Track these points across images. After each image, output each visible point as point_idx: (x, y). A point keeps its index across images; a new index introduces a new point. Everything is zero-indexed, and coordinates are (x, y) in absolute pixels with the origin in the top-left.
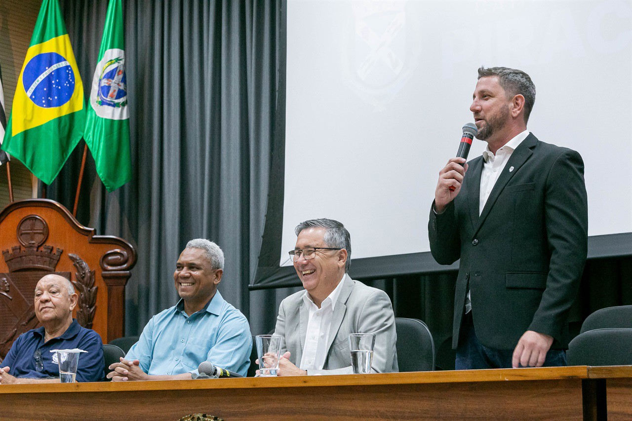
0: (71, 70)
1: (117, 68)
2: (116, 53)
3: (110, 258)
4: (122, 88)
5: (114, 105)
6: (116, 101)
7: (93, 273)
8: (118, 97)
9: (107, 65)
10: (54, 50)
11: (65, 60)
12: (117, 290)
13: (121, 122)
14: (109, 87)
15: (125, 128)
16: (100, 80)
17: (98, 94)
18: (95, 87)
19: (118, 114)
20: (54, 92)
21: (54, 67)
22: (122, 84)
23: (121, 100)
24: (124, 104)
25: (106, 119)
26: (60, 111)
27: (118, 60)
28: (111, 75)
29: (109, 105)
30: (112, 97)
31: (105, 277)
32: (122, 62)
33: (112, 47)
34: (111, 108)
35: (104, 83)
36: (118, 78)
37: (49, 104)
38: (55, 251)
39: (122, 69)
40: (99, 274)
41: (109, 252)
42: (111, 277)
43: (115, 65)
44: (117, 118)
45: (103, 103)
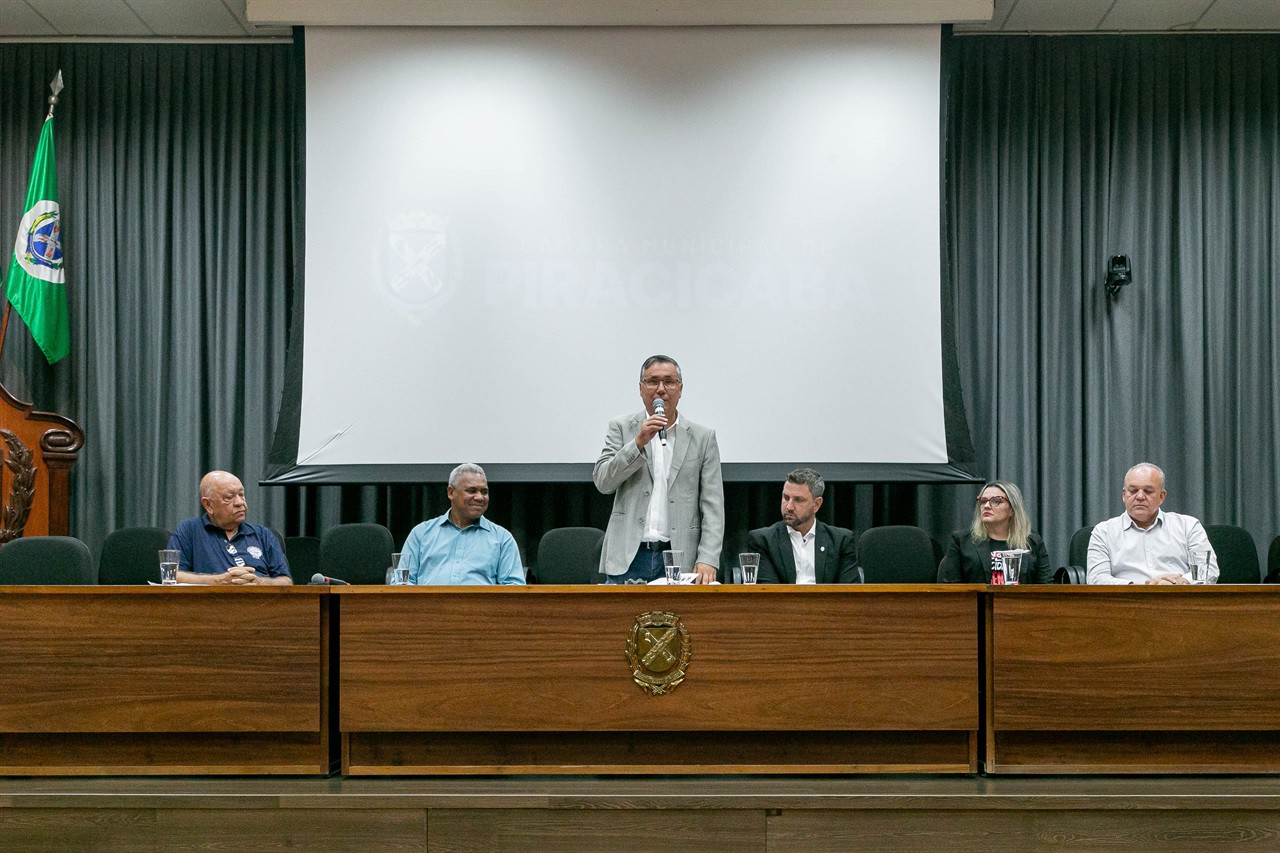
1: (53, 223)
2: (51, 206)
3: (51, 438)
4: (59, 246)
5: (52, 266)
6: (54, 262)
7: (31, 453)
8: (56, 257)
9: (41, 218)
12: (60, 473)
13: (59, 285)
14: (45, 244)
15: (63, 293)
16: (30, 235)
18: (21, 242)
19: (56, 277)
22: (59, 243)
23: (59, 261)
24: (61, 266)
25: (43, 281)
27: (53, 214)
28: (46, 231)
29: (47, 265)
30: (49, 256)
31: (45, 459)
32: (58, 217)
33: (45, 198)
34: (48, 268)
35: (37, 238)
36: (54, 235)
39: (58, 224)
40: (38, 454)
41: (50, 431)
42: (51, 459)
43: (50, 221)
44: (55, 281)
45: (38, 262)
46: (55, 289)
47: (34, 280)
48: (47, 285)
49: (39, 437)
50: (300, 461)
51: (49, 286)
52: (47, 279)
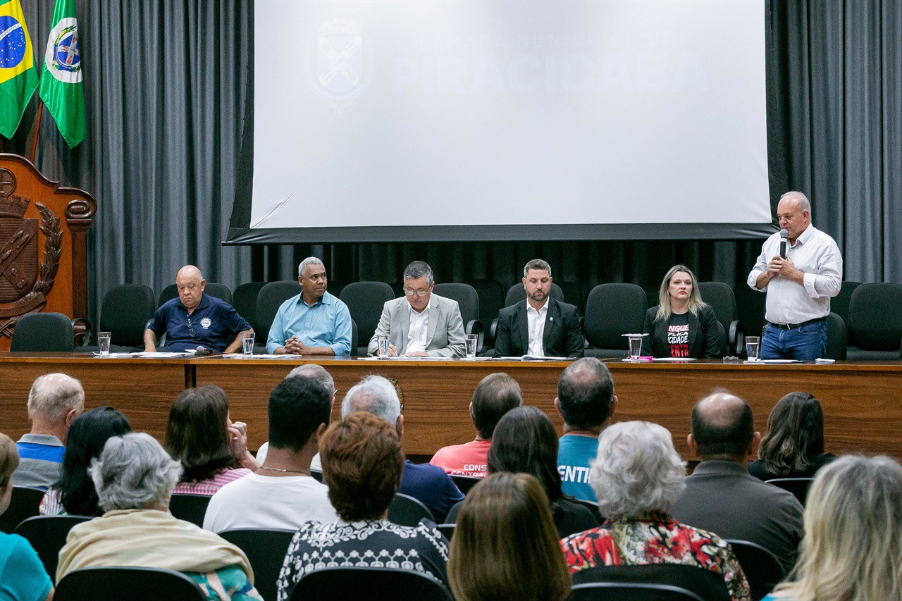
0: (23, 31)
1: (72, 35)
2: (71, 21)
3: (73, 207)
4: (77, 53)
5: (72, 70)
6: (73, 66)
7: (58, 221)
8: (74, 63)
9: (63, 32)
10: (8, 14)
11: (18, 22)
12: (80, 235)
13: (77, 84)
14: (66, 53)
15: (81, 89)
16: (56, 46)
17: (54, 58)
18: (50, 52)
19: (74, 78)
20: (11, 53)
21: (10, 30)
22: (77, 50)
23: (77, 65)
24: (79, 68)
25: (65, 83)
26: (16, 70)
27: (72, 28)
28: (67, 42)
29: (67, 70)
30: (69, 62)
31: (69, 225)
32: (76, 30)
33: (67, 16)
34: (68, 72)
35: (61, 49)
36: (73, 44)
37: (7, 65)
38: (22, 200)
39: (76, 36)
40: (64, 221)
41: (73, 202)
42: (75, 224)
43: (70, 34)
44: (74, 81)
45: (61, 68)
46: (74, 86)
47: (58, 82)
48: (67, 87)
49: (65, 207)
50: (253, 225)
51: (69, 86)
52: (68, 82)
